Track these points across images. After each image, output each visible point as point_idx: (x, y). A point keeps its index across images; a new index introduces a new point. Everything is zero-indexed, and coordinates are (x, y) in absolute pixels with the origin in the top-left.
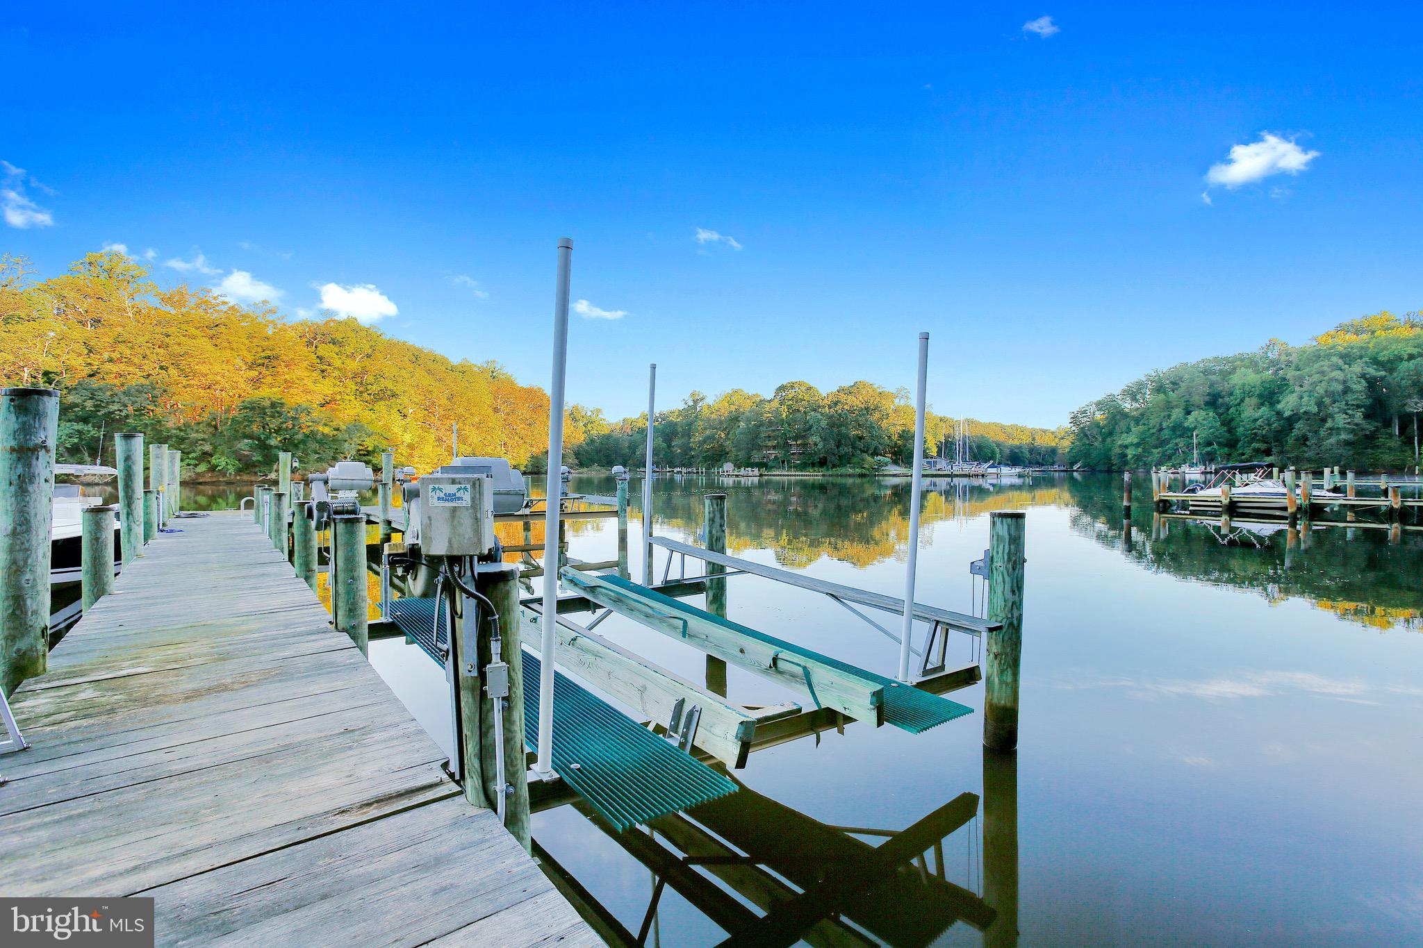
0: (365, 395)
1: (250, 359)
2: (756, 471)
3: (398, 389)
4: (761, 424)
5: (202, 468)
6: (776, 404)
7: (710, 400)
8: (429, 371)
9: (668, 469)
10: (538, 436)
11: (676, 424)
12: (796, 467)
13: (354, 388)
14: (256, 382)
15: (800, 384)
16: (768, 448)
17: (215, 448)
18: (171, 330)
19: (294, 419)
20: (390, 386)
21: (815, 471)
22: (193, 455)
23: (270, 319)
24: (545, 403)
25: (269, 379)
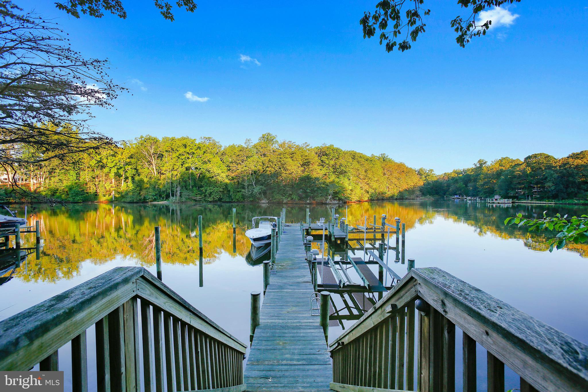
0: (336, 173)
1: (302, 163)
2: (511, 201)
3: (347, 170)
4: (514, 177)
5: (289, 199)
6: (523, 166)
7: (489, 163)
8: (358, 162)
9: (465, 197)
10: (402, 184)
11: (470, 175)
12: (537, 199)
13: (333, 170)
14: (303, 171)
15: (541, 154)
16: (519, 189)
17: (293, 193)
18: (282, 156)
19: (314, 183)
20: (344, 169)
21: (549, 201)
22: (287, 195)
23: (308, 148)
24: (405, 170)
25: (307, 170)
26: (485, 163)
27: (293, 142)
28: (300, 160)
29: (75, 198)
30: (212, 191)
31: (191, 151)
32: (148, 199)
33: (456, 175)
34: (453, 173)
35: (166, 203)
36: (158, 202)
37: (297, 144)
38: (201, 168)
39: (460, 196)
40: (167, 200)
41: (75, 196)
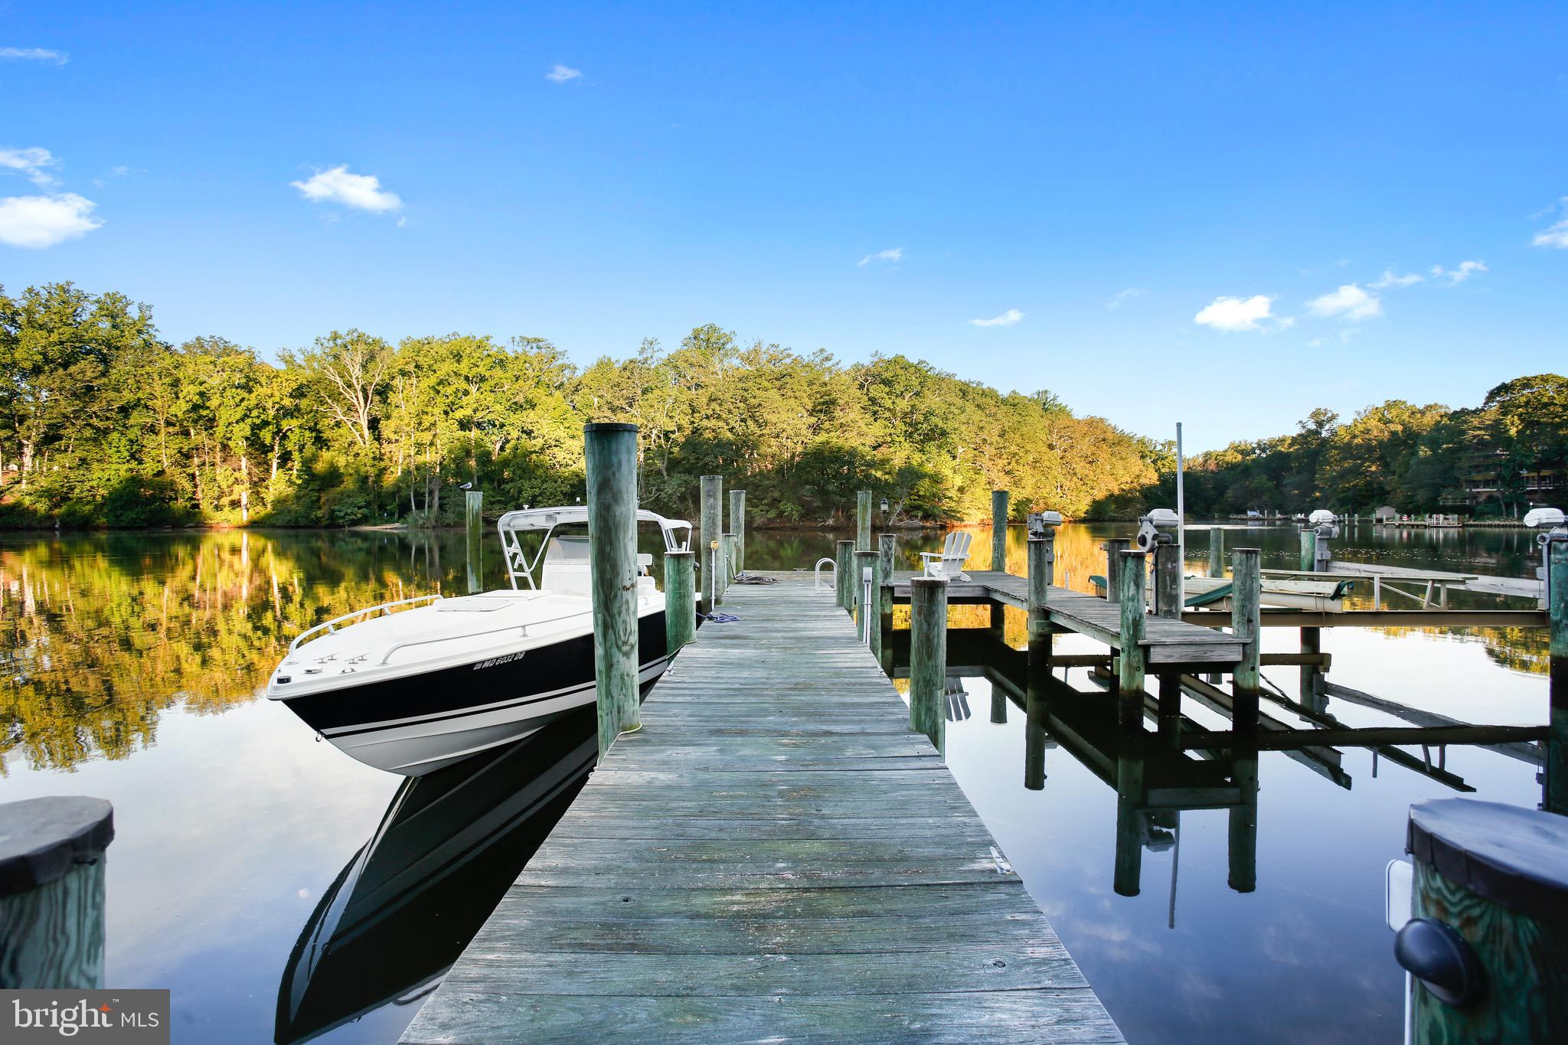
0: (915, 437)
1: (810, 406)
2: (1453, 520)
4: (1465, 446)
5: (772, 514)
6: (1491, 415)
7: (1347, 420)
8: (978, 406)
10: (1101, 476)
13: (904, 428)
14: (816, 429)
15: (1545, 378)
16: (1475, 483)
17: (783, 494)
18: (749, 385)
20: (940, 424)
22: (766, 501)
23: (828, 364)
24: (1109, 436)
25: (827, 425)
26: (1333, 418)
27: (782, 348)
28: (805, 395)
29: (121, 515)
30: (537, 491)
31: (475, 370)
32: (343, 517)
33: (1240, 457)
34: (1229, 453)
35: (396, 528)
36: (375, 525)
37: (795, 353)
38: (507, 422)
39: (1262, 513)
40: (401, 520)
41: (122, 507)
